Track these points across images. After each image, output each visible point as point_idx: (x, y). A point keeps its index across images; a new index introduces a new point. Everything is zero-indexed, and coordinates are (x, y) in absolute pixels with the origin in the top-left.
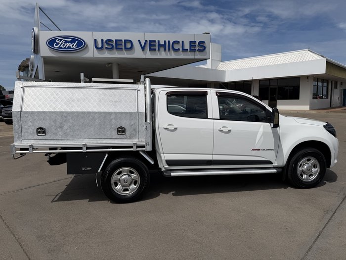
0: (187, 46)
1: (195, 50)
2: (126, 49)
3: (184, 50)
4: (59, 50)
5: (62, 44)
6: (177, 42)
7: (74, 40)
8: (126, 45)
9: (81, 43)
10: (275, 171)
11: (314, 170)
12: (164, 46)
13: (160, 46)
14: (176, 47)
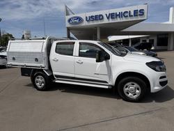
0: (132, 14)
1: (137, 15)
2: (100, 19)
3: (131, 16)
4: (72, 24)
5: (73, 21)
6: (127, 12)
7: (78, 18)
8: (100, 17)
9: (80, 19)
10: (107, 87)
11: (137, 91)
12: (119, 15)
13: (117, 15)
14: (126, 15)
